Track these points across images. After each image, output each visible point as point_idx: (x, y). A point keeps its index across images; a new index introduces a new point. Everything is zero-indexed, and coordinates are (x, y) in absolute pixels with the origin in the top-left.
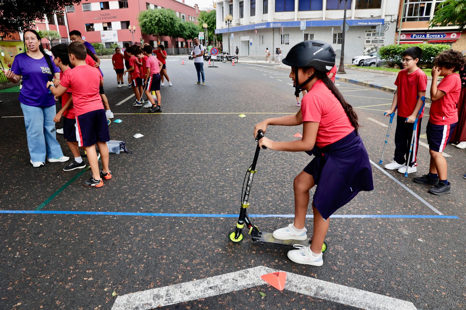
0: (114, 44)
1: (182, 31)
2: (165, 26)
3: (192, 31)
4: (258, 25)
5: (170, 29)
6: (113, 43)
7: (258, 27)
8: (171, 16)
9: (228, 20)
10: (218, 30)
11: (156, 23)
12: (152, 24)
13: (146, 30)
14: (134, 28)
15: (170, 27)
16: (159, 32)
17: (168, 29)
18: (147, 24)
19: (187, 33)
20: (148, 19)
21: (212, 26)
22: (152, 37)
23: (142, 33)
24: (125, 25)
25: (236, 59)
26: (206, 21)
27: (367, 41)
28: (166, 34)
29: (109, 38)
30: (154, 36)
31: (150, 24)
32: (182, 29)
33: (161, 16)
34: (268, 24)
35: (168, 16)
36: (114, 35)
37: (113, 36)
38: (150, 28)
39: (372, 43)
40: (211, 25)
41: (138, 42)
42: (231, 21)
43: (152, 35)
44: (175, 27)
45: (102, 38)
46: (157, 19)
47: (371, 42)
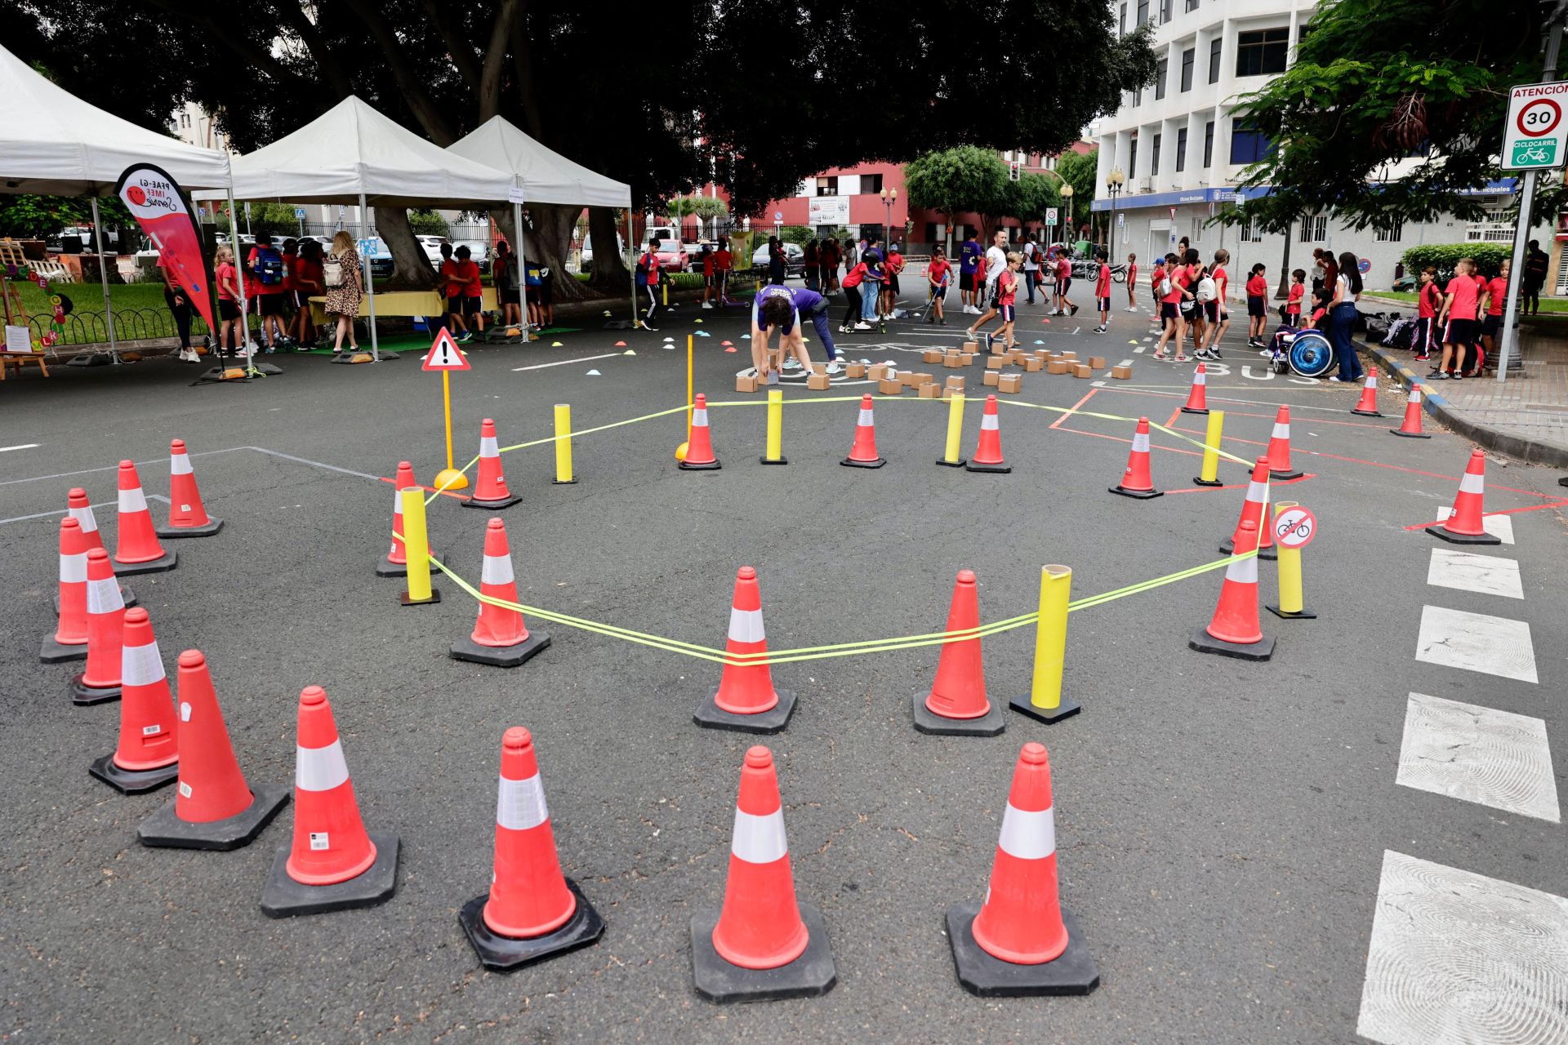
0: (839, 229)
1: (1013, 201)
2: (970, 188)
3: (1042, 200)
4: (1187, 194)
5: (980, 195)
6: (836, 226)
7: (1187, 199)
8: (987, 164)
9: (1115, 183)
10: (1098, 202)
11: (947, 180)
12: (937, 185)
13: (921, 196)
14: (894, 193)
15: (981, 191)
16: (951, 203)
17: (976, 197)
18: (926, 182)
19: (1027, 205)
20: (929, 171)
21: (1087, 192)
22: (933, 214)
23: (909, 205)
24: (871, 182)
25: (1121, 274)
26: (1074, 177)
27: (1471, 233)
28: (970, 209)
29: (828, 214)
30: (939, 211)
31: (932, 183)
32: (1014, 196)
33: (961, 165)
34: (1210, 192)
35: (977, 162)
36: (842, 209)
37: (837, 210)
38: (932, 192)
39: (1486, 239)
40: (1087, 187)
41: (897, 225)
42: (1120, 186)
43: (934, 210)
44: (996, 189)
45: (812, 214)
46: (951, 170)
47: (1482, 236)
